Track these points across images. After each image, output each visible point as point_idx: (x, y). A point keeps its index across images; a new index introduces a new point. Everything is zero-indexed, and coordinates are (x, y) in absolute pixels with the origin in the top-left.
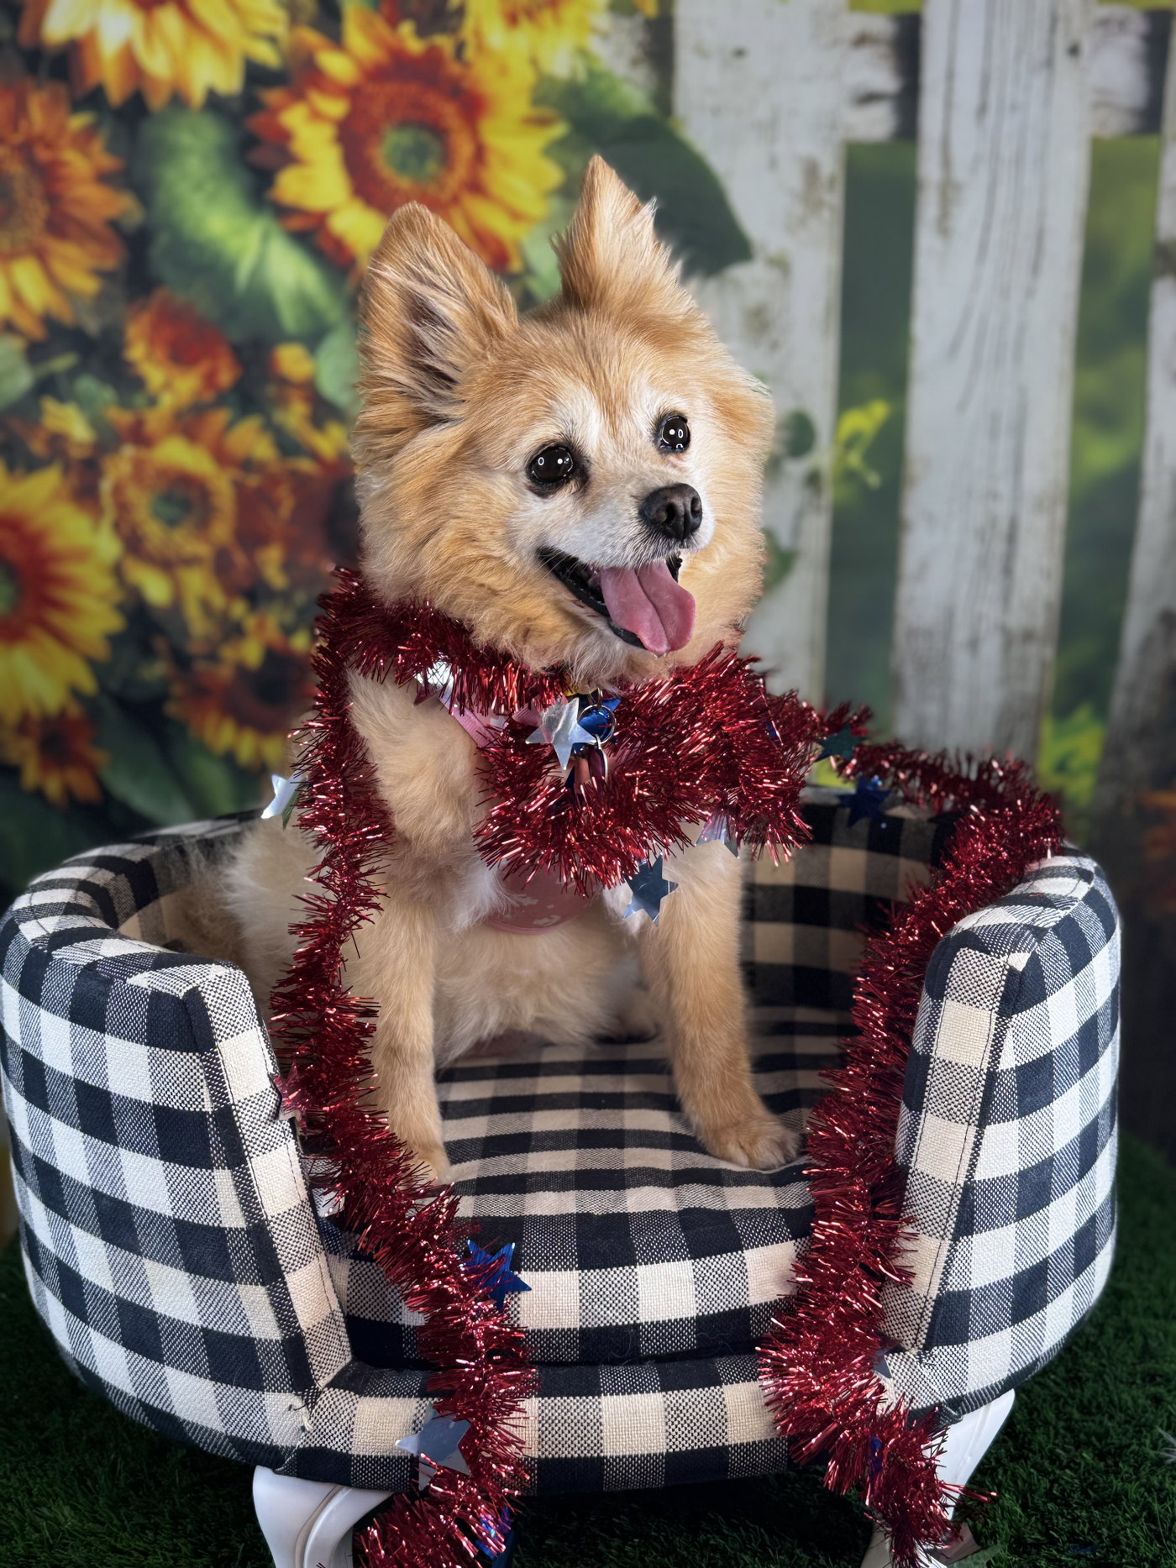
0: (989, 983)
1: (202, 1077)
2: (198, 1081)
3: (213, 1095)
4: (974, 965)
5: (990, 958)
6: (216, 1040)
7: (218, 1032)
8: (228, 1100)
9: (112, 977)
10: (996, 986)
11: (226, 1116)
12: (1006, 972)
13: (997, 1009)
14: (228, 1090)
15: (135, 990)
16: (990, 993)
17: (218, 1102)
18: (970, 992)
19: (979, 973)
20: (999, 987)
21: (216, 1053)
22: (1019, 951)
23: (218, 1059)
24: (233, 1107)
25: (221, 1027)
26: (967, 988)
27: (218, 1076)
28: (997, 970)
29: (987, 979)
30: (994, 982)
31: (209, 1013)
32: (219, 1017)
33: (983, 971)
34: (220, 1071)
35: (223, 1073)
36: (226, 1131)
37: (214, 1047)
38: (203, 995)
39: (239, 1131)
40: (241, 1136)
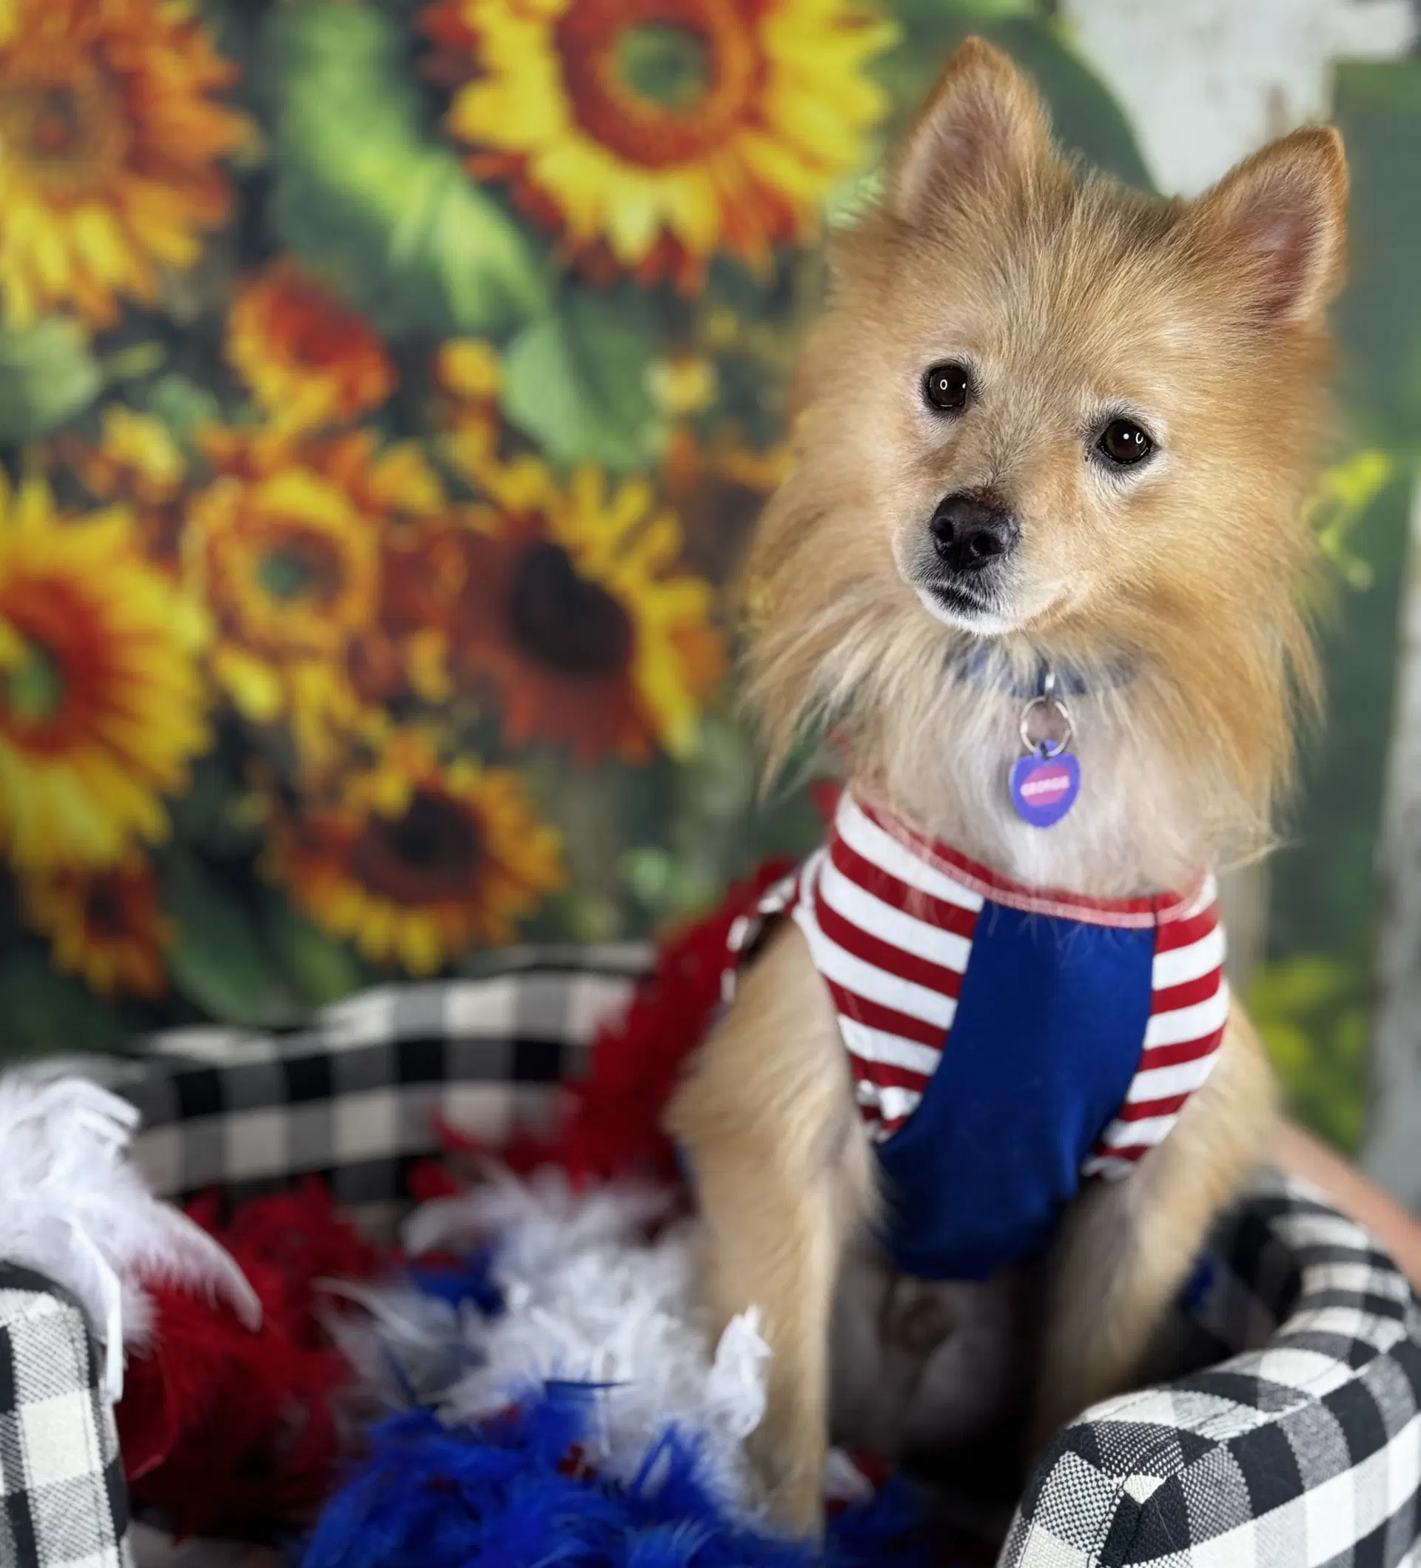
0: (1092, 1513)
3: (6, 1473)
4: (1076, 1481)
5: (1099, 1476)
6: (19, 1401)
7: (23, 1391)
8: (24, 1483)
10: (1100, 1518)
11: (19, 1505)
12: (1118, 1501)
13: (1099, 1552)
14: (25, 1470)
16: (1091, 1527)
17: (11, 1484)
18: (1064, 1520)
19: (1080, 1494)
20: (1104, 1521)
21: (15, 1419)
22: (1146, 1474)
23: (16, 1427)
24: (30, 1494)
25: (27, 1385)
26: (1062, 1513)
27: (14, 1449)
28: (1105, 1496)
29: (1090, 1506)
30: (1097, 1512)
31: (15, 1363)
32: (25, 1371)
33: (1086, 1493)
34: (18, 1443)
35: (21, 1447)
36: (18, 1523)
37: (14, 1409)
38: (12, 1337)
39: (35, 1525)
40: (36, 1533)
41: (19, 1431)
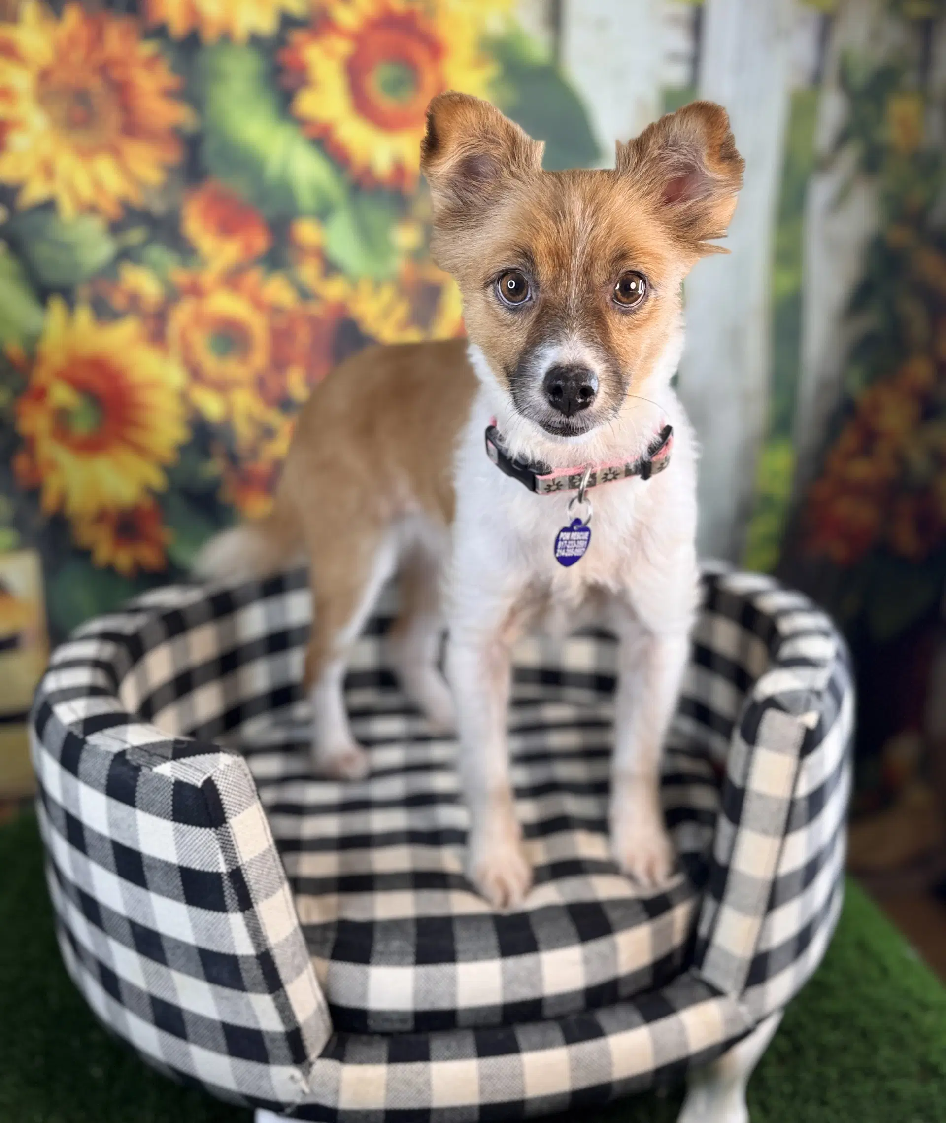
0: (791, 738)
1: (218, 846)
2: (215, 849)
3: (226, 860)
4: (779, 724)
5: (790, 719)
6: (227, 818)
7: (229, 811)
8: (238, 862)
9: (140, 764)
10: (796, 740)
11: (237, 875)
12: (803, 729)
14: (238, 855)
15: (161, 777)
17: (231, 864)
20: (798, 741)
21: (227, 828)
23: (229, 832)
24: (242, 867)
25: (231, 807)
27: (230, 845)
30: (794, 737)
31: (221, 797)
32: (228, 800)
34: (231, 841)
35: (234, 842)
36: (238, 886)
37: (226, 823)
38: (216, 782)
39: (248, 884)
40: (249, 888)
41: (231, 834)
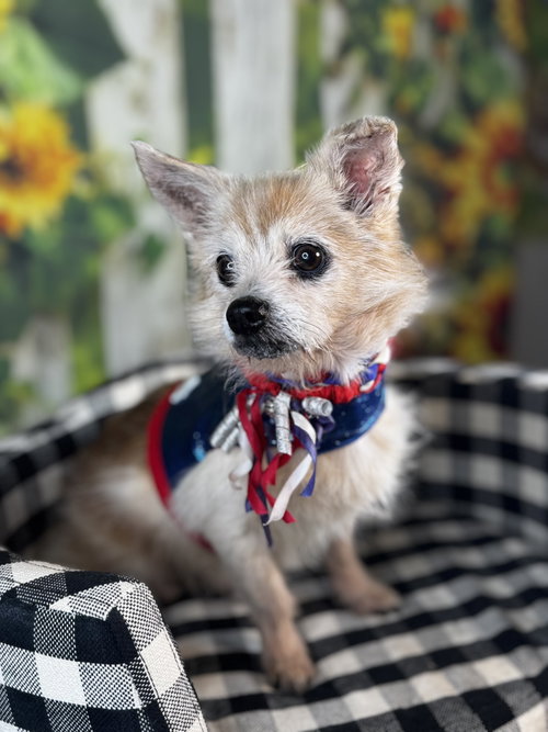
1: (130, 682)
2: (128, 685)
3: (141, 696)
6: (138, 650)
7: (138, 643)
8: (154, 696)
9: (34, 603)
11: (153, 709)
14: (153, 689)
15: (60, 615)
17: (146, 700)
21: (140, 661)
23: (142, 665)
24: (158, 701)
25: (139, 638)
31: (129, 627)
32: (136, 630)
34: (145, 675)
36: (155, 721)
37: (137, 656)
38: (121, 613)
39: (165, 718)
41: (144, 667)
